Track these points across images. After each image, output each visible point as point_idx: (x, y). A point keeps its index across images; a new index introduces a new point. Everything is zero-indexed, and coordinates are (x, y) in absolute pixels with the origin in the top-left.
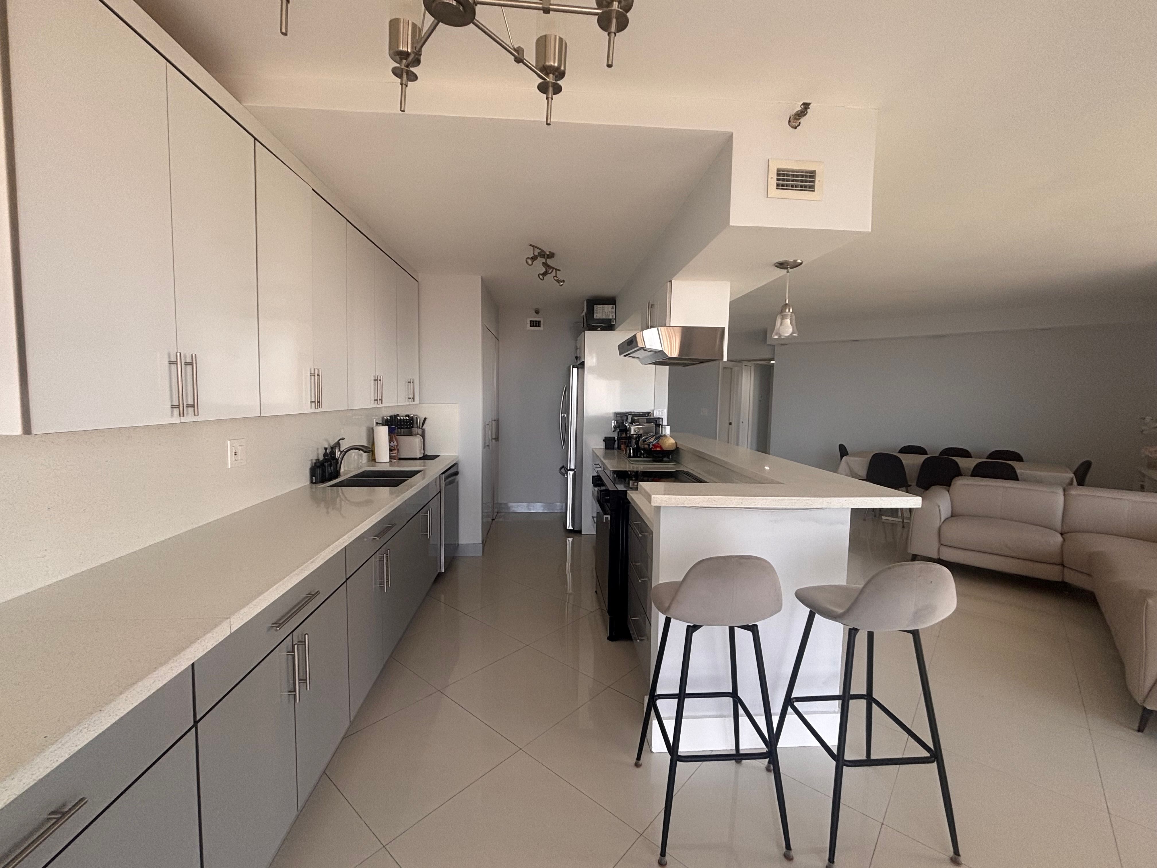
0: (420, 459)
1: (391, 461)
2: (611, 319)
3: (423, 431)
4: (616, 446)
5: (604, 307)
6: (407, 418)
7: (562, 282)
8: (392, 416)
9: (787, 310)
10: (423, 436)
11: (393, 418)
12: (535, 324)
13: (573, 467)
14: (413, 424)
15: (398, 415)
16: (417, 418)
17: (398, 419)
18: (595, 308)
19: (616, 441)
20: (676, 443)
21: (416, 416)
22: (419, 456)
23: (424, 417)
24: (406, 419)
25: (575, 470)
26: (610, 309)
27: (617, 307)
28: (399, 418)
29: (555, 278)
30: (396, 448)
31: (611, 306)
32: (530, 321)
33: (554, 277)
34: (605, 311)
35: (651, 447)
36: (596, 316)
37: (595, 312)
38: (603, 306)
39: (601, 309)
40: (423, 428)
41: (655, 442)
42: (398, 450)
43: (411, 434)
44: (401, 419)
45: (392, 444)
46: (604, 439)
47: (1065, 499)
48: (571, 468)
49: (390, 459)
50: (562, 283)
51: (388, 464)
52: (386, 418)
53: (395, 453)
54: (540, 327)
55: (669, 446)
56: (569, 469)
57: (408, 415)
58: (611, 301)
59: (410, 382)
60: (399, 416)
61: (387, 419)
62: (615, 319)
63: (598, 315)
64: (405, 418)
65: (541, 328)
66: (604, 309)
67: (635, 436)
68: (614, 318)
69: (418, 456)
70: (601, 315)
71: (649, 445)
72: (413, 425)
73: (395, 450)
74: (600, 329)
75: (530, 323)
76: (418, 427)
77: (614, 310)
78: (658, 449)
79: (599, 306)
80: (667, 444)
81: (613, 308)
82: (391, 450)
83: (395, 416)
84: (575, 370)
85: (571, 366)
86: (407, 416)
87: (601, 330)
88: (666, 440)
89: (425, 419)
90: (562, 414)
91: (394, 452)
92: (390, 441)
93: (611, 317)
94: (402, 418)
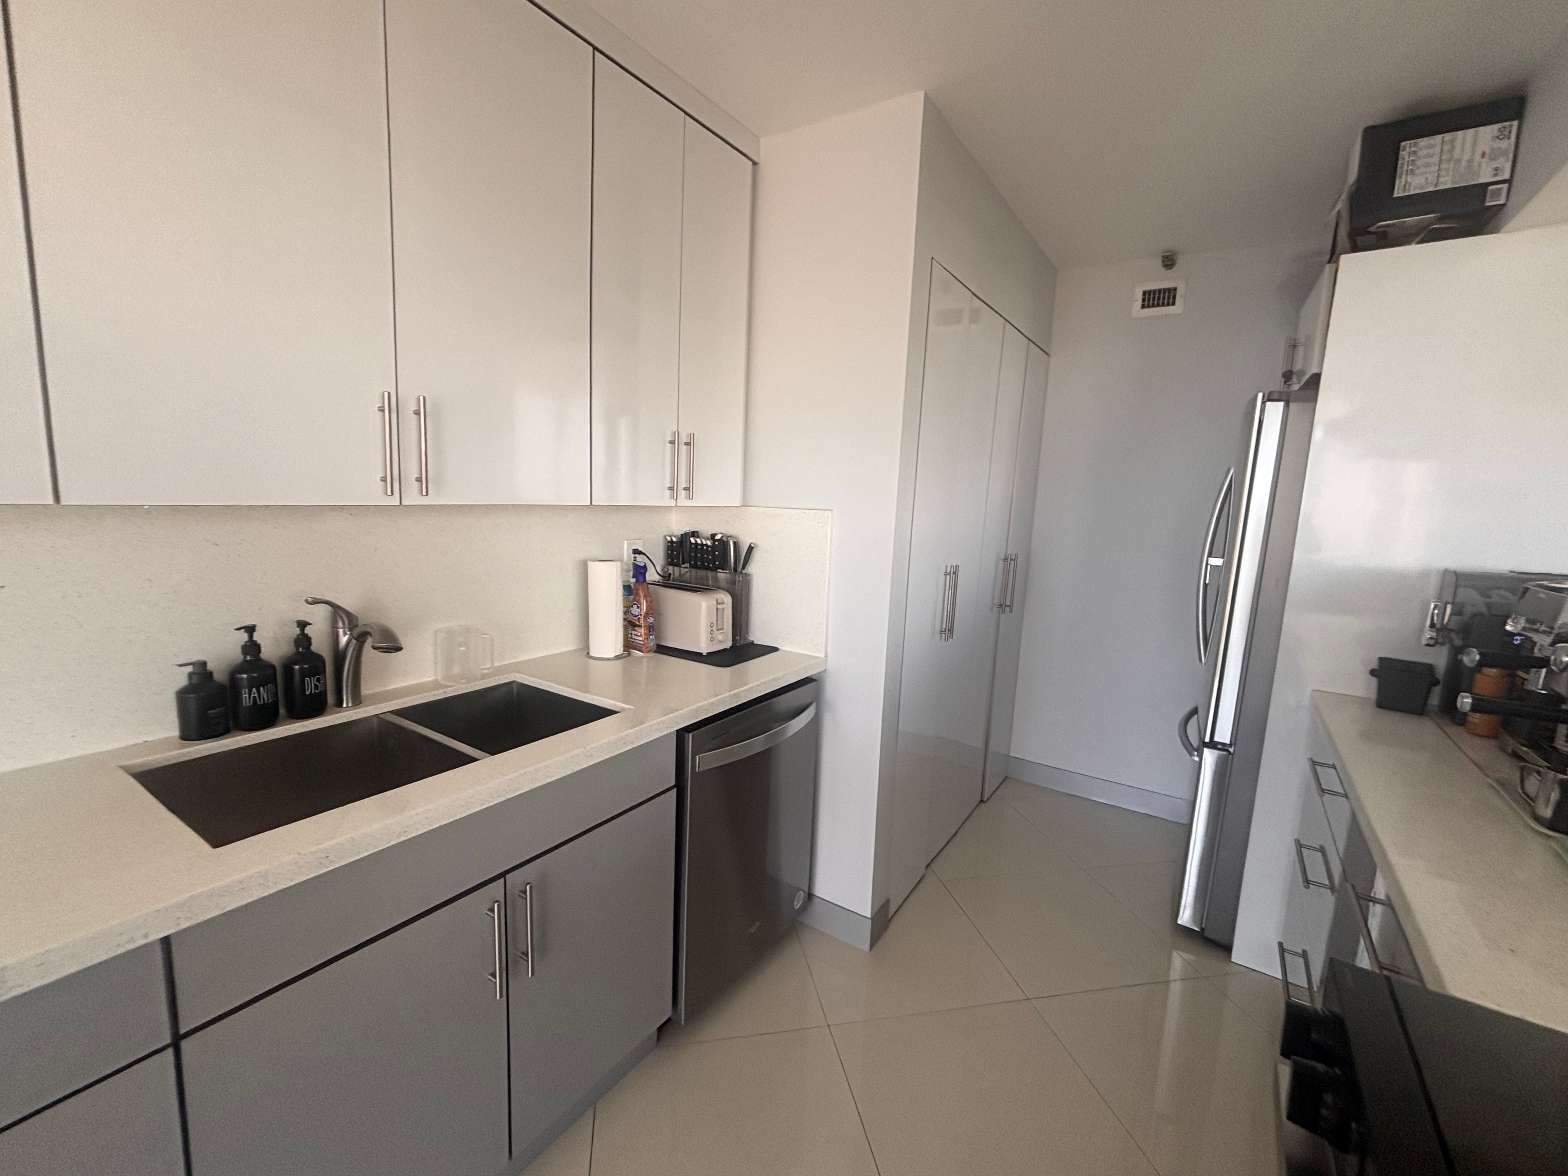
1: (631, 655)
2: (1487, 188)
3: (743, 579)
4: (1435, 699)
5: (1455, 141)
6: (711, 543)
12: (1159, 298)
13: (1224, 735)
14: (720, 558)
15: (694, 534)
16: (734, 543)
17: (691, 543)
18: (1404, 154)
19: (1437, 683)
21: (734, 539)
23: (751, 543)
24: (708, 545)
25: (1231, 750)
26: (1489, 144)
27: (1525, 128)
28: (692, 540)
31: (1492, 132)
32: (1144, 291)
34: (1457, 153)
36: (1408, 186)
37: (1403, 168)
38: (1451, 135)
39: (1437, 150)
40: (744, 570)
44: (695, 544)
45: (634, 610)
46: (1375, 665)
48: (1216, 739)
52: (669, 539)
53: (641, 636)
54: (1173, 304)
56: (1207, 739)
61: (671, 542)
62: (1509, 181)
63: (1416, 180)
64: (706, 542)
65: (1177, 309)
66: (1455, 150)
68: (1507, 176)
69: (704, 648)
70: (1432, 177)
72: (719, 561)
75: (1144, 299)
76: (726, 568)
77: (1507, 145)
79: (1426, 142)
81: (1502, 138)
83: (691, 534)
84: (1275, 411)
85: (1260, 395)
86: (711, 536)
89: (751, 549)
90: (1210, 555)
91: (639, 631)
93: (1486, 177)
94: (699, 541)
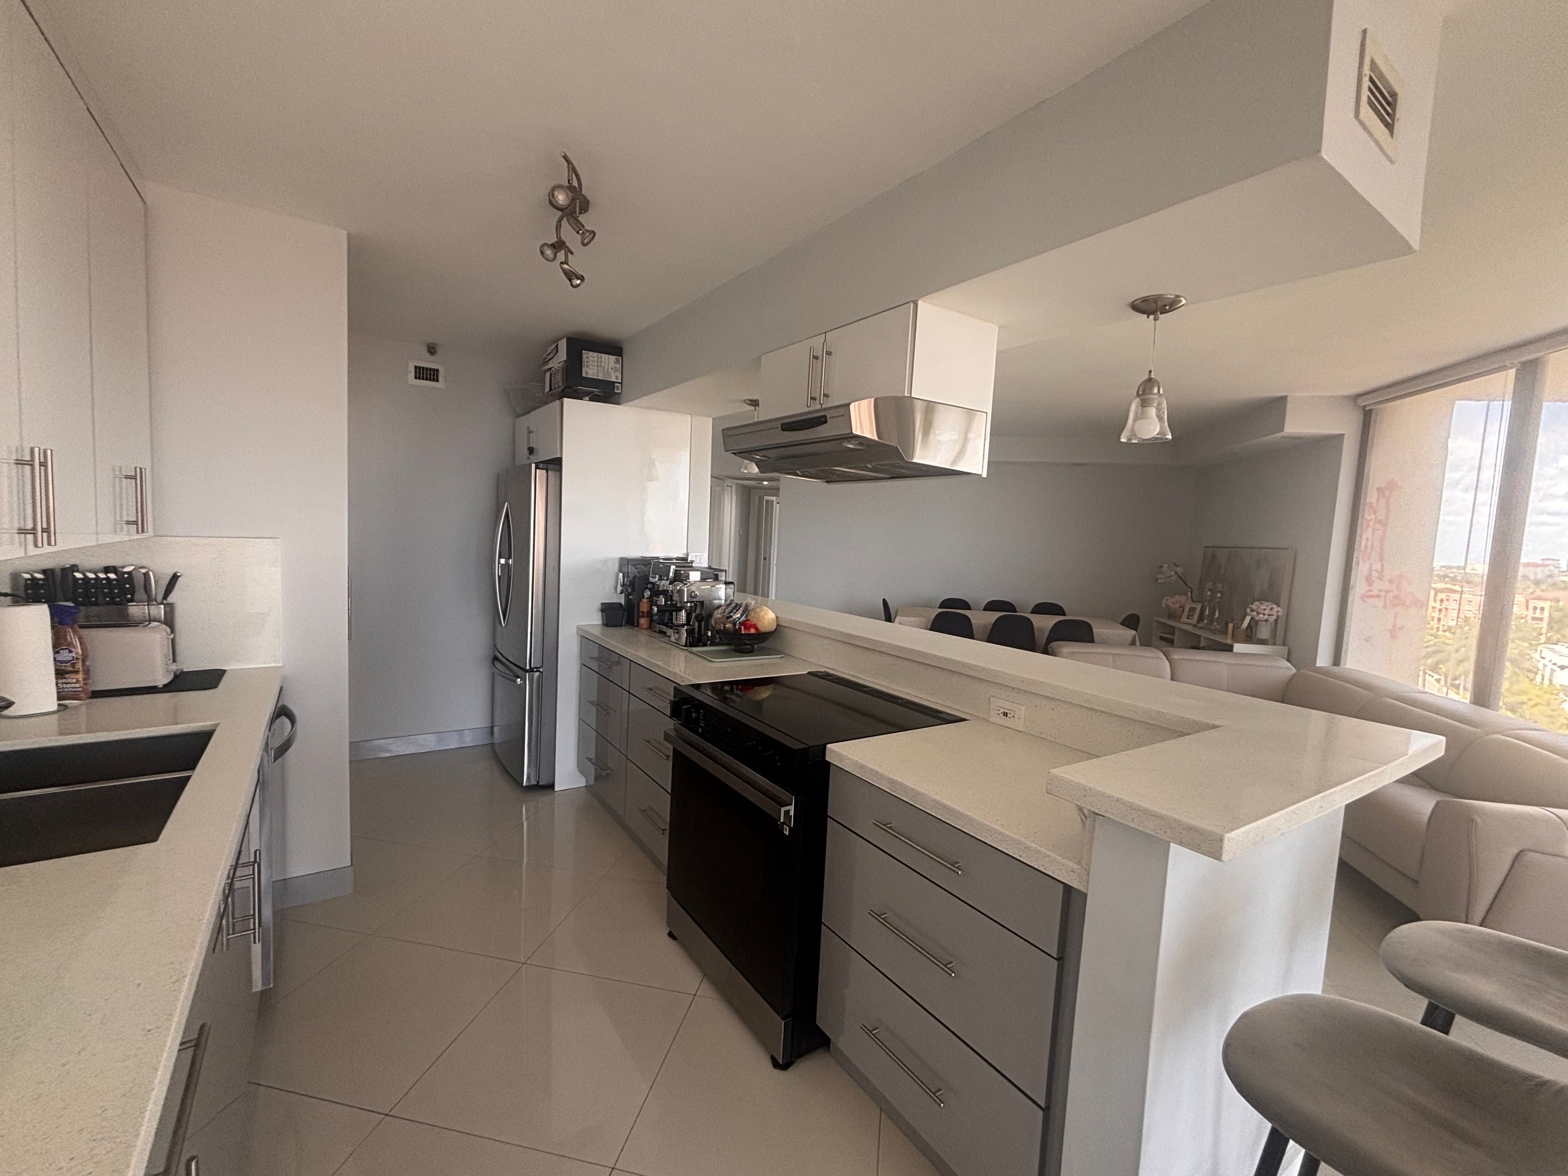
0: (168, 688)
1: (66, 707)
2: (614, 383)
3: (170, 610)
5: (601, 358)
6: (112, 576)
7: (578, 278)
8: (52, 571)
9: (1156, 391)
10: (169, 621)
11: (58, 580)
12: (426, 374)
13: (537, 664)
14: (132, 590)
15: (74, 568)
16: (146, 575)
17: (76, 580)
18: (584, 357)
19: (625, 610)
20: (777, 617)
21: (144, 571)
22: (162, 680)
23: (171, 572)
24: (108, 579)
25: (541, 670)
26: (612, 364)
27: (624, 359)
28: (78, 575)
29: (565, 266)
30: (79, 665)
31: (613, 358)
32: (416, 367)
33: (562, 263)
34: (603, 365)
35: (737, 627)
36: (587, 373)
37: (585, 364)
38: (600, 355)
39: (595, 359)
40: (170, 600)
41: (743, 618)
42: (87, 672)
43: (126, 622)
44: (86, 579)
45: (65, 655)
46: (600, 606)
47: (1170, 666)
48: (533, 666)
49: (59, 699)
50: (578, 282)
51: (55, 716)
52: (27, 576)
53: (78, 682)
54: (437, 381)
55: (769, 624)
56: (528, 668)
57: (114, 567)
58: (613, 348)
59: (134, 478)
60: (78, 571)
61: (34, 579)
62: (621, 383)
63: (590, 371)
64: (102, 576)
65: (440, 385)
66: (601, 362)
67: (689, 604)
68: (620, 380)
69: (159, 681)
70: (595, 372)
71: (734, 624)
72: (133, 595)
73: (77, 672)
74: (587, 398)
75: (416, 372)
76: (150, 600)
77: (619, 366)
78: (753, 631)
79: (591, 354)
80: (766, 622)
81: (617, 362)
82: (60, 674)
83: (63, 570)
84: (540, 474)
85: (533, 465)
86: (107, 570)
87: (590, 400)
88: (763, 613)
89: (175, 578)
90: (500, 557)
91: (72, 678)
92: (59, 643)
93: (613, 379)
94: (91, 576)
